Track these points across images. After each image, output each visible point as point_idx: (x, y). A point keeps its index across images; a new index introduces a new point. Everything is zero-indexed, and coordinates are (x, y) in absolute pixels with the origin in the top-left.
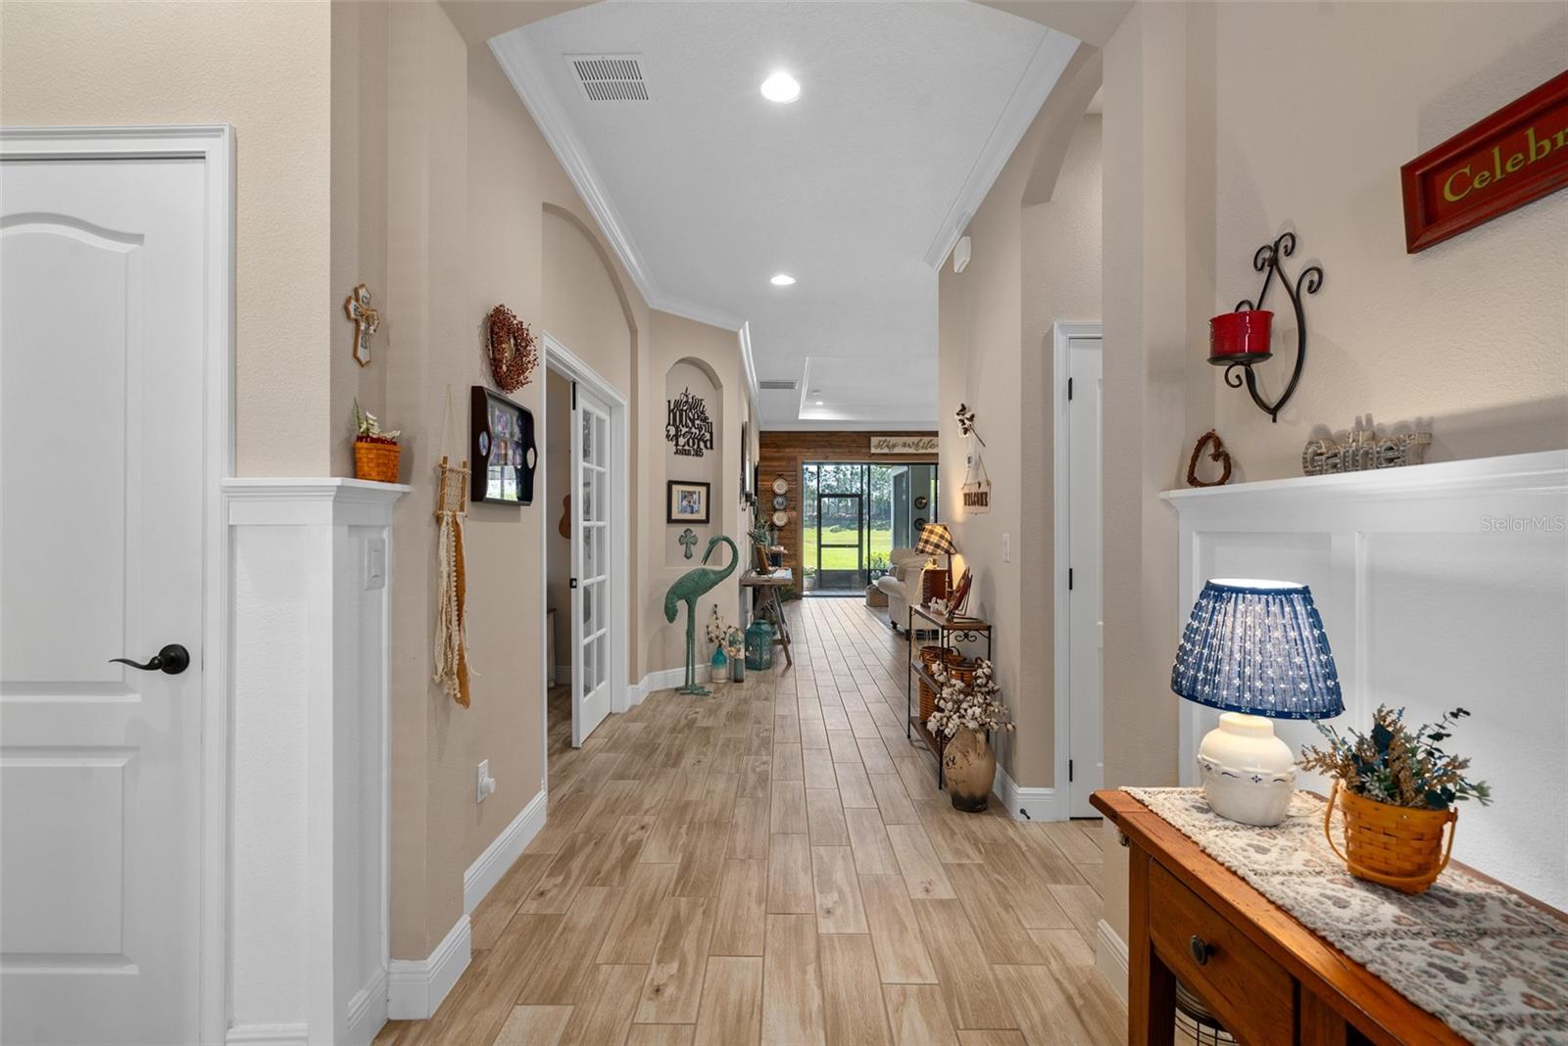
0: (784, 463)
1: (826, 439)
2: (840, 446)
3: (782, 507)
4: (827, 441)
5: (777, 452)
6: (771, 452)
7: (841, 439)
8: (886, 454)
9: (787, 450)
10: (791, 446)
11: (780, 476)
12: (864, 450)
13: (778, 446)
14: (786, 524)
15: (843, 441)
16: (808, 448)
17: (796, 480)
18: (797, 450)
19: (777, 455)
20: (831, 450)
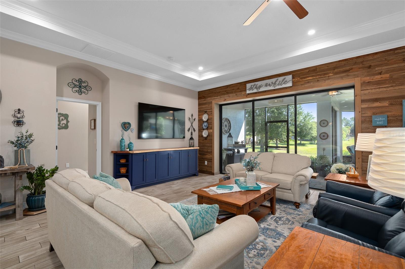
0: (207, 106)
1: (225, 90)
2: (232, 93)
3: (206, 128)
4: (225, 91)
5: (205, 100)
6: (203, 101)
7: (233, 88)
8: (256, 93)
9: (209, 99)
10: (210, 97)
11: (206, 112)
12: (243, 93)
13: (204, 97)
14: (208, 136)
15: (233, 90)
16: (217, 96)
17: (212, 114)
18: (213, 98)
19: (205, 102)
20: (227, 95)
